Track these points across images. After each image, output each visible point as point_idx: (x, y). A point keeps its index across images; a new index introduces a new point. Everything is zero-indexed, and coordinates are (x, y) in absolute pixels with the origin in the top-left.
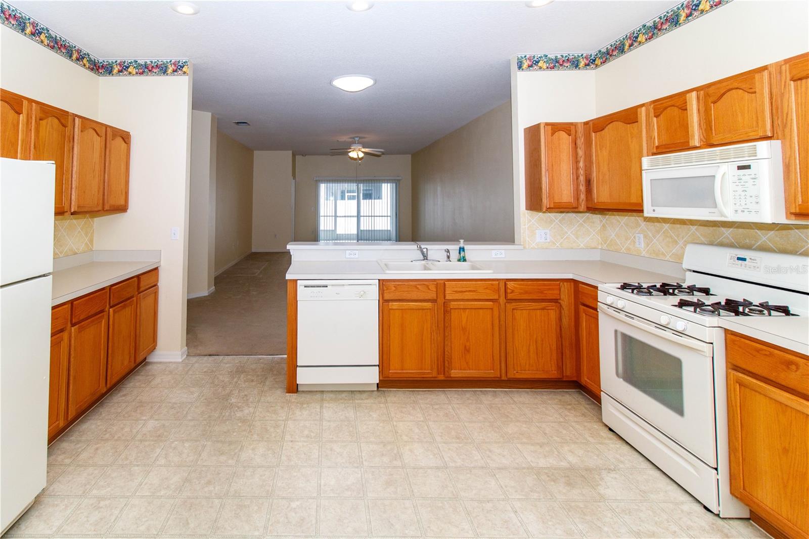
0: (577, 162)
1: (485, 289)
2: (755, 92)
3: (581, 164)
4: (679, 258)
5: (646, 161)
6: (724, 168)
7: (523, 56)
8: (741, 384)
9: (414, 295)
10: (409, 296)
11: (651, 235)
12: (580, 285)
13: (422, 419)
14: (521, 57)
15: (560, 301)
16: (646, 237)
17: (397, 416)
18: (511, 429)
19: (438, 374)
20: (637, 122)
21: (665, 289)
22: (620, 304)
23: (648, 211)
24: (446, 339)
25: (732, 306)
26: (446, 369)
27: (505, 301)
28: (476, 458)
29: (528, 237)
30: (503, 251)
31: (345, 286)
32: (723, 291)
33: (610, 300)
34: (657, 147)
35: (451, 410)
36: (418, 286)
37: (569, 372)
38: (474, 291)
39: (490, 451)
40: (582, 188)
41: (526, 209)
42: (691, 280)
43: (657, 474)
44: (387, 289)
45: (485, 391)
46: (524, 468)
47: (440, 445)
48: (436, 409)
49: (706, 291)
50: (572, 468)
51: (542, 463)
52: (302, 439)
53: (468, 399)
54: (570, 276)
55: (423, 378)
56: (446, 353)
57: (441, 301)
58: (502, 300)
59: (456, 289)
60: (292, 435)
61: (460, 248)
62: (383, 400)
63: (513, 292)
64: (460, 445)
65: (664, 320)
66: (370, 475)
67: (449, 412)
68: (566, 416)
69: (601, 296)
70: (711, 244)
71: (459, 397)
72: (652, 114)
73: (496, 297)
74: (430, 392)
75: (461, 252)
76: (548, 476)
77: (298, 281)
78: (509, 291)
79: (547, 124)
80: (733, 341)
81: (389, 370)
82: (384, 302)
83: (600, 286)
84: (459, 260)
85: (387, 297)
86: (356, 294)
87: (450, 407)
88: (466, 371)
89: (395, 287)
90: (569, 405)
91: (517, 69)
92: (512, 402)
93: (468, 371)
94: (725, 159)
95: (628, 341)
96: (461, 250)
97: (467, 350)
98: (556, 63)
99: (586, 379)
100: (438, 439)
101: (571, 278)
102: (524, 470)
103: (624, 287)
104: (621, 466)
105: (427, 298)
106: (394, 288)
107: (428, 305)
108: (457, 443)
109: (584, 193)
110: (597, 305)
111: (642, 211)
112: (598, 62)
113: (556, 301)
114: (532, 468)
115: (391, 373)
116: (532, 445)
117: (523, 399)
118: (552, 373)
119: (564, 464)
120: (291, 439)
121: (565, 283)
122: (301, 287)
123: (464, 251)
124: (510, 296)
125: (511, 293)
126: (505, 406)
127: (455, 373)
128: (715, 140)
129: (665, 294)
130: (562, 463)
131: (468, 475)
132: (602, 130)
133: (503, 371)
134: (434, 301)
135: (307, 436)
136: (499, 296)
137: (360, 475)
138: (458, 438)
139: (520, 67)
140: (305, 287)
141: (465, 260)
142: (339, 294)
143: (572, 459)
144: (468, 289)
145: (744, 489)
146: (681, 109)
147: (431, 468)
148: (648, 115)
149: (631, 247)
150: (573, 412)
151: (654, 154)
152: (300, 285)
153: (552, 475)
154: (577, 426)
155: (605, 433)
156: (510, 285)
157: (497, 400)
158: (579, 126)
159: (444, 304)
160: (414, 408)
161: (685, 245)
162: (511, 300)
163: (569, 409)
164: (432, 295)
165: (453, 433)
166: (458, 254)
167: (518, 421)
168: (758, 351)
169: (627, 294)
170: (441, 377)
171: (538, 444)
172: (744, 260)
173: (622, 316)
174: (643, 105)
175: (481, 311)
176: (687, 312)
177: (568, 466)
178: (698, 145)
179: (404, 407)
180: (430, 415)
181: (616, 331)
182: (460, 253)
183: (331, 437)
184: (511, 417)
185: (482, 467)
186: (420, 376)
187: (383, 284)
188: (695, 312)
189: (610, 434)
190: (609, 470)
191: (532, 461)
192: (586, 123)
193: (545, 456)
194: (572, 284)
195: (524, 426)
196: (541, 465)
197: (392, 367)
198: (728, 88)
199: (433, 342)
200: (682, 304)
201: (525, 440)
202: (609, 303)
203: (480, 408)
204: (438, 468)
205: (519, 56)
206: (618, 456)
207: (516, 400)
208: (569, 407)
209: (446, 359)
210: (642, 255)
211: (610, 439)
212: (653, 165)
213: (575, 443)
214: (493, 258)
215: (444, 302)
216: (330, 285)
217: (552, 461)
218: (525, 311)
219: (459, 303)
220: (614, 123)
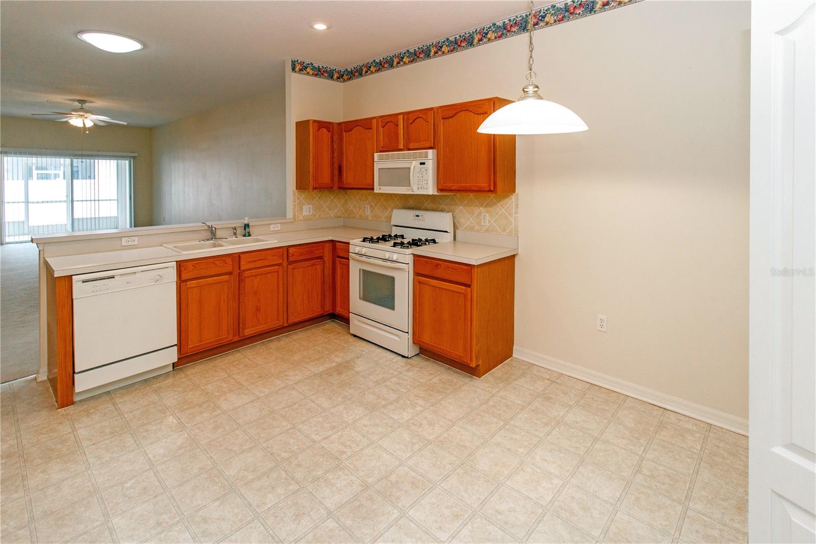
0: (333, 152)
1: (273, 256)
2: (428, 122)
3: (336, 155)
4: (389, 218)
5: (376, 155)
6: (414, 162)
7: (296, 60)
8: (420, 283)
9: (213, 271)
10: (208, 273)
11: (374, 205)
12: (337, 243)
13: (226, 376)
14: (295, 60)
15: (323, 257)
16: (371, 206)
17: (202, 382)
18: (297, 357)
19: (234, 336)
20: (372, 129)
21: (384, 239)
22: (364, 251)
23: (377, 190)
24: (241, 304)
25: (415, 243)
26: (241, 330)
27: (287, 263)
28: (278, 384)
29: (298, 212)
30: (279, 225)
31: (137, 274)
32: (410, 235)
33: (357, 249)
34: (382, 147)
35: (248, 361)
36: (216, 262)
37: (328, 308)
38: (264, 259)
39: (287, 376)
40: (336, 173)
41: (296, 189)
42: (395, 231)
43: (381, 350)
44: (185, 269)
45: (271, 340)
46: (311, 376)
47: (248, 387)
48: (235, 365)
49: (402, 237)
50: (339, 365)
51: (321, 369)
52: (106, 437)
53: (260, 349)
54: (330, 238)
55: (220, 344)
56: (241, 316)
57: (237, 271)
58: (285, 264)
59: (249, 260)
60: (91, 439)
61: (245, 225)
62: (183, 375)
63: (293, 255)
64: (264, 381)
65: (387, 255)
66: (196, 430)
67: (248, 363)
68: (329, 337)
69: (352, 249)
70: (404, 208)
71: (251, 350)
72: (380, 125)
73: (281, 262)
74: (226, 355)
75: (247, 228)
76: (327, 374)
77: (73, 277)
78: (290, 255)
79: (315, 121)
80: (417, 260)
81: (188, 346)
82: (181, 282)
83: (351, 242)
84: (244, 236)
85: (184, 277)
86: (150, 280)
87: (247, 360)
88: (257, 327)
89: (193, 266)
90: (329, 330)
91: (291, 70)
92: (292, 341)
93: (259, 327)
94: (415, 157)
95: (366, 274)
96: (247, 226)
97: (258, 310)
98: (319, 72)
99: (339, 309)
100: (245, 384)
101: (331, 239)
102: (312, 378)
103: (365, 240)
104: (364, 353)
105: (223, 272)
106: (192, 268)
107: (227, 277)
108: (261, 380)
109: (337, 176)
110: (349, 255)
111: (373, 189)
112: (345, 77)
113: (321, 258)
114: (317, 374)
115: (190, 348)
116: (312, 361)
117: (299, 337)
118: (317, 311)
119: (334, 364)
120: (92, 443)
121: (327, 244)
122: (78, 283)
123: (249, 227)
124: (291, 259)
125: (292, 256)
126: (288, 345)
127: (248, 332)
128: (411, 146)
129: (385, 241)
130: (333, 365)
131: (276, 396)
132: (350, 131)
133: (285, 321)
134: (230, 273)
135: (111, 433)
136: (283, 261)
137: (187, 435)
138: (261, 377)
139: (293, 69)
140: (83, 282)
141: (249, 235)
142: (130, 283)
143: (338, 360)
144: (259, 258)
145: (419, 337)
146: (395, 124)
147: (247, 403)
148: (377, 125)
149: (362, 214)
150: (332, 333)
151: (381, 152)
152: (77, 281)
153: (329, 373)
154: (336, 341)
155: (352, 339)
156: (291, 250)
157: (282, 342)
158: (335, 125)
159: (239, 275)
160: (215, 371)
161: (392, 211)
162: (292, 262)
163: (330, 333)
164: (228, 268)
165: (256, 375)
166: (243, 230)
167: (300, 351)
168: (426, 262)
169: (367, 244)
170: (237, 338)
171: (316, 360)
172: (418, 216)
173: (364, 259)
174: (375, 118)
175: (269, 275)
176: (398, 249)
177: (336, 364)
178: (402, 148)
179: (206, 374)
180: (233, 371)
181: (360, 270)
182: (245, 229)
183: (141, 422)
184: (294, 350)
185: (284, 387)
186: (218, 343)
187: (180, 265)
188: (401, 248)
189: (355, 339)
190: (358, 358)
191: (315, 371)
192: (339, 124)
193: (322, 365)
194: (331, 244)
195: (305, 352)
196: (321, 370)
197: (190, 343)
198: (417, 116)
199: (229, 310)
200: (395, 245)
201: (307, 361)
202: (356, 251)
203: (270, 352)
204: (252, 402)
205: (293, 59)
206: (361, 349)
207: (294, 338)
208: (329, 331)
209: (241, 321)
210: (369, 219)
211: (356, 341)
212: (380, 158)
213: (337, 351)
214: (272, 231)
215: (239, 273)
216: (117, 275)
217: (327, 366)
218: (300, 269)
219: (252, 271)
220: (358, 127)
